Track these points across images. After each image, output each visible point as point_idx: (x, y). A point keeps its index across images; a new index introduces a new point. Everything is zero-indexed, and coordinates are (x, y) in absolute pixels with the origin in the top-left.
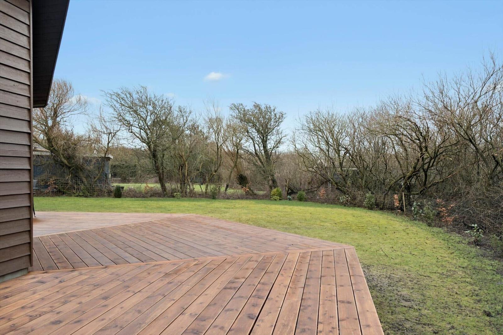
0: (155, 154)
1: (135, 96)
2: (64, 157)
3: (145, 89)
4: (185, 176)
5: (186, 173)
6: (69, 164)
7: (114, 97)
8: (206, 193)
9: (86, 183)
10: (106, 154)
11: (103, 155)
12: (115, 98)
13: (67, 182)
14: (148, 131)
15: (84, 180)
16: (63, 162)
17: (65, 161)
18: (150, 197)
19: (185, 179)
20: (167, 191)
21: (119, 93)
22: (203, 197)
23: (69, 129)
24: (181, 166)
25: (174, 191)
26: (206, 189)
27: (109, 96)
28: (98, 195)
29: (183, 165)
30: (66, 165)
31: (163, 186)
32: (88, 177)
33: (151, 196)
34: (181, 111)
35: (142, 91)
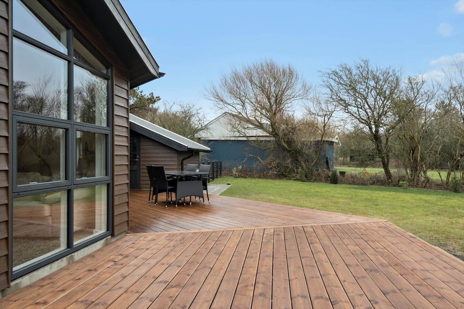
0: (377, 136)
1: (354, 71)
2: (284, 141)
3: (366, 62)
4: (417, 161)
5: (419, 158)
6: (289, 148)
7: (331, 76)
8: (447, 183)
9: (305, 167)
10: (322, 138)
11: (320, 139)
12: (334, 77)
13: (287, 166)
14: (368, 111)
15: (303, 163)
16: (284, 146)
17: (286, 146)
18: (371, 184)
19: (417, 165)
20: (393, 179)
21: (338, 71)
22: (441, 189)
23: (291, 113)
24: (412, 150)
25: (402, 178)
26: (448, 179)
27: (327, 76)
28: (316, 180)
29: (415, 148)
30: (286, 149)
31: (387, 172)
32: (306, 161)
33: (373, 183)
34: (411, 83)
35: (363, 65)
